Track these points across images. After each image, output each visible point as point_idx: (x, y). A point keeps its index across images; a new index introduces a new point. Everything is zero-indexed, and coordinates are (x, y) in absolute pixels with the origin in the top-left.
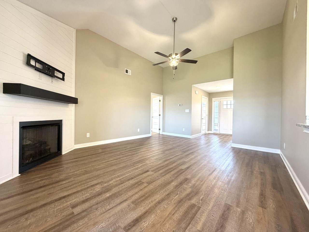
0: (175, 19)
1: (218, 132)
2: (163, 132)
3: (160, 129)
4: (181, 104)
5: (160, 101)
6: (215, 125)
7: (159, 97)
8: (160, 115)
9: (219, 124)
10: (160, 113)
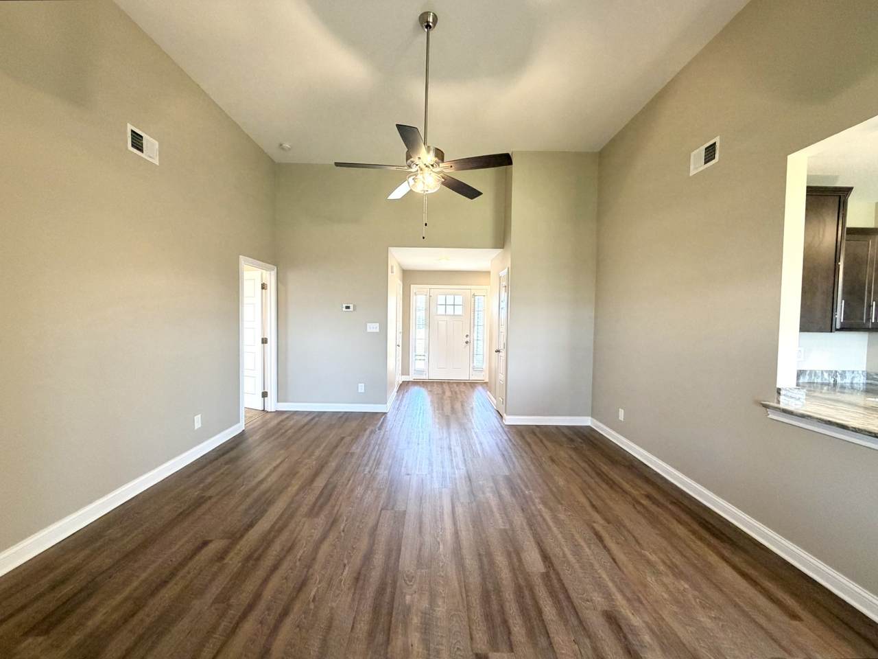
0: (431, 19)
1: (424, 377)
2: (279, 404)
3: (265, 395)
4: (351, 306)
5: (263, 287)
6: (417, 357)
7: (260, 271)
8: (264, 341)
9: (427, 355)
10: (263, 332)
